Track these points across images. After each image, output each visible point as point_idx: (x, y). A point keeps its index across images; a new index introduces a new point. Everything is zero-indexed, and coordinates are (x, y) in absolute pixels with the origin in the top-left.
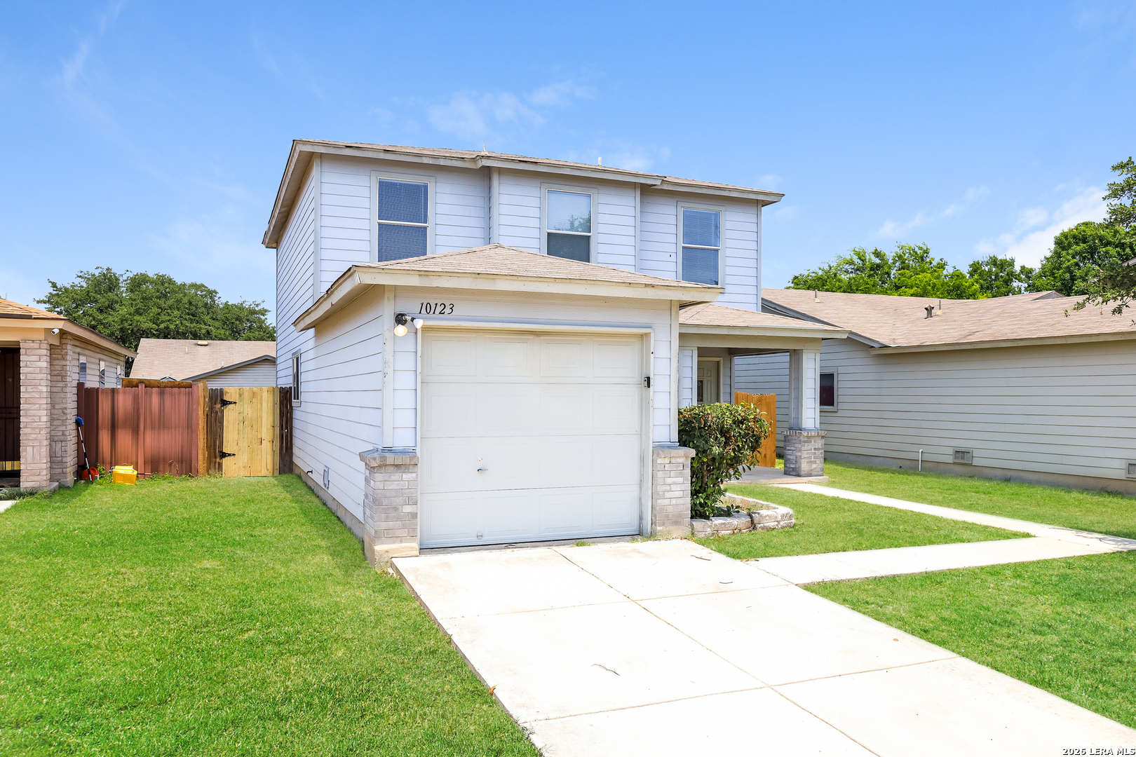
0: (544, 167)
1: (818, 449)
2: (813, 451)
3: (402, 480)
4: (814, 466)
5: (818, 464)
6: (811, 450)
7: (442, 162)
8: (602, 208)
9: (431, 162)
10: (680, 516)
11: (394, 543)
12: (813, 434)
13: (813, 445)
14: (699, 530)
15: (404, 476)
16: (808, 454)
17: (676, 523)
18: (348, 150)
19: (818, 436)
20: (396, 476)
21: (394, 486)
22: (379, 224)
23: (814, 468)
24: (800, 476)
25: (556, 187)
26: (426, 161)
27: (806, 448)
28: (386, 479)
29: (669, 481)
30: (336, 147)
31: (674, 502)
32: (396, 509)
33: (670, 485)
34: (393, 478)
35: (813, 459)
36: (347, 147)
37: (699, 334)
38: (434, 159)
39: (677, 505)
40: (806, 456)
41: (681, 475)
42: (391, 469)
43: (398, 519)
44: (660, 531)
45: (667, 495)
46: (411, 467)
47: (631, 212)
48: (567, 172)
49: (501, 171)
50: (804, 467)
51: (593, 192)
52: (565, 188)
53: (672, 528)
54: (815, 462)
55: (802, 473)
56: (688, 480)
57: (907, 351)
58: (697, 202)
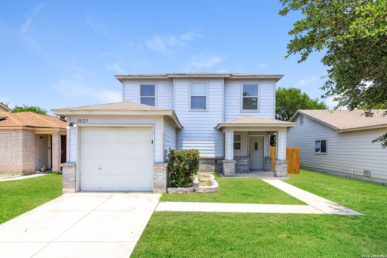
0: (188, 76)
1: (285, 167)
2: (282, 168)
3: (70, 171)
4: (283, 173)
5: (285, 173)
6: (282, 167)
7: (157, 77)
8: (210, 87)
9: (154, 78)
10: (162, 186)
11: (68, 189)
12: (282, 162)
13: (282, 166)
14: (170, 191)
15: (71, 169)
16: (281, 169)
17: (160, 188)
18: (129, 77)
19: (285, 162)
20: (69, 169)
21: (68, 172)
22: (141, 98)
23: (283, 174)
24: (277, 177)
25: (194, 82)
26: (152, 78)
27: (279, 167)
28: (66, 170)
29: (158, 174)
30: (126, 76)
31: (159, 181)
32: (68, 179)
33: (158, 176)
34: (68, 170)
35: (282, 171)
36: (129, 76)
37: (234, 127)
38: (155, 77)
39: (161, 182)
40: (279, 170)
41: (162, 172)
42: (67, 167)
43: (69, 182)
44: (154, 190)
45: (157, 179)
46: (73, 167)
47: (221, 87)
48: (196, 76)
49: (175, 78)
50: (278, 173)
51: (207, 82)
52: (197, 82)
53: (159, 190)
54: (284, 172)
55: (277, 176)
56: (165, 174)
57: (346, 131)
58: (249, 81)
